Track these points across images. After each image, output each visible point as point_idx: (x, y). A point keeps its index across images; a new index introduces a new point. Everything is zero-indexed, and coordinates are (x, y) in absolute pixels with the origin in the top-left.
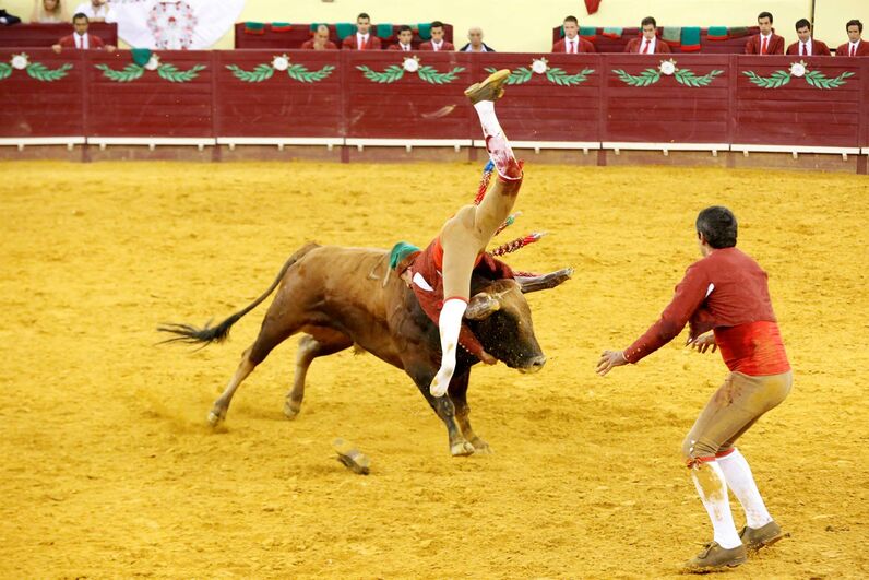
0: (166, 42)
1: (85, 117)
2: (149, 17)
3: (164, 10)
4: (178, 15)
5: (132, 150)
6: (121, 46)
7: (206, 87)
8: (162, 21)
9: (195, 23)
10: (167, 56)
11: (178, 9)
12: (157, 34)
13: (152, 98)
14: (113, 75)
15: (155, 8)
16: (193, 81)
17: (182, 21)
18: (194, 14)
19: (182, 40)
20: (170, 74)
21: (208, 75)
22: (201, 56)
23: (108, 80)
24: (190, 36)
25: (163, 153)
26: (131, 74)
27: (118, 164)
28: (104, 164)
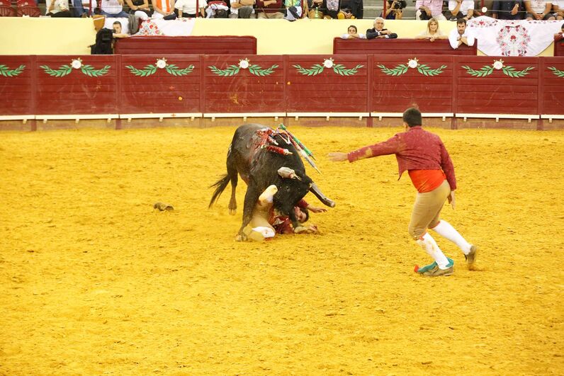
0: (509, 52)
1: (454, 100)
2: (498, 36)
3: (509, 31)
4: (517, 35)
5: (484, 122)
6: (479, 54)
7: (534, 81)
8: (507, 39)
9: (529, 40)
10: (508, 61)
11: (517, 30)
12: (503, 47)
13: (499, 88)
14: (474, 73)
15: (502, 30)
16: (526, 77)
17: (520, 39)
18: (528, 34)
19: (519, 51)
20: (510, 72)
21: (536, 73)
22: (532, 61)
23: (470, 76)
24: (525, 48)
25: (504, 124)
26: (485, 72)
27: (474, 131)
28: (465, 131)
